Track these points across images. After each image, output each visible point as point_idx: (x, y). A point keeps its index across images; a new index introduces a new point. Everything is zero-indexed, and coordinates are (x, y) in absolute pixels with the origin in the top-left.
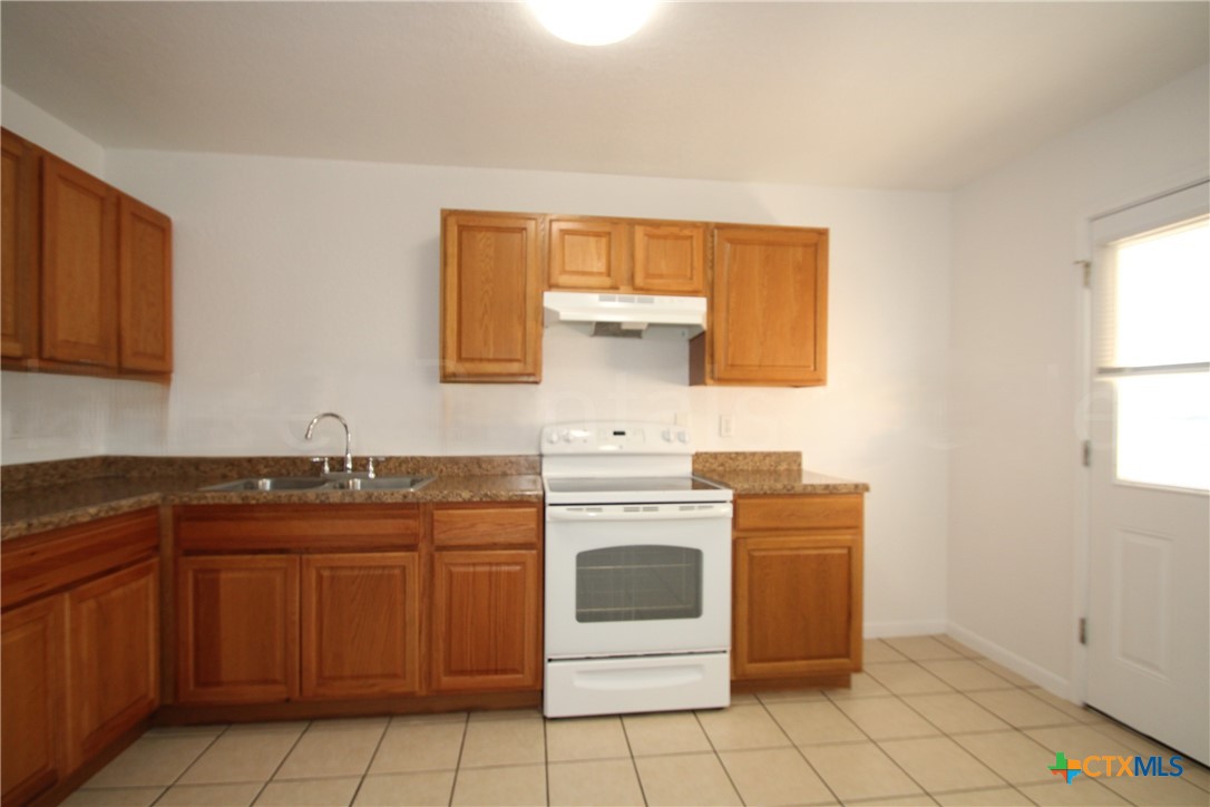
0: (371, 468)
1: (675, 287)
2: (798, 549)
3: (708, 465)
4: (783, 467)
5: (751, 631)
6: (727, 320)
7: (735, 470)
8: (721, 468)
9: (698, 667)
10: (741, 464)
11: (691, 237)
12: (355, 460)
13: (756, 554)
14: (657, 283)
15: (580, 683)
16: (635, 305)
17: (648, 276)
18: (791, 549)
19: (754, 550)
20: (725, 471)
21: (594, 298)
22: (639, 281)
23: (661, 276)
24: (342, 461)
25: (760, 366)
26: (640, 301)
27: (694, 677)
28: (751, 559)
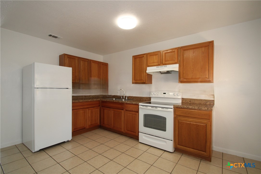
0: (127, 98)
1: (171, 63)
2: (191, 122)
3: (186, 101)
4: (208, 103)
5: (178, 138)
6: (183, 68)
7: (193, 103)
8: (190, 102)
9: (166, 142)
10: (196, 102)
11: (175, 51)
12: (125, 96)
13: (180, 121)
14: (167, 62)
15: (144, 137)
16: (160, 68)
17: (165, 61)
18: (189, 122)
19: (179, 120)
20: (191, 103)
21: (155, 67)
22: (164, 63)
23: (168, 61)
24: (123, 96)
25: (192, 78)
26: (164, 67)
27: (165, 144)
28: (179, 122)
